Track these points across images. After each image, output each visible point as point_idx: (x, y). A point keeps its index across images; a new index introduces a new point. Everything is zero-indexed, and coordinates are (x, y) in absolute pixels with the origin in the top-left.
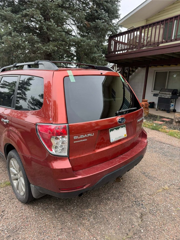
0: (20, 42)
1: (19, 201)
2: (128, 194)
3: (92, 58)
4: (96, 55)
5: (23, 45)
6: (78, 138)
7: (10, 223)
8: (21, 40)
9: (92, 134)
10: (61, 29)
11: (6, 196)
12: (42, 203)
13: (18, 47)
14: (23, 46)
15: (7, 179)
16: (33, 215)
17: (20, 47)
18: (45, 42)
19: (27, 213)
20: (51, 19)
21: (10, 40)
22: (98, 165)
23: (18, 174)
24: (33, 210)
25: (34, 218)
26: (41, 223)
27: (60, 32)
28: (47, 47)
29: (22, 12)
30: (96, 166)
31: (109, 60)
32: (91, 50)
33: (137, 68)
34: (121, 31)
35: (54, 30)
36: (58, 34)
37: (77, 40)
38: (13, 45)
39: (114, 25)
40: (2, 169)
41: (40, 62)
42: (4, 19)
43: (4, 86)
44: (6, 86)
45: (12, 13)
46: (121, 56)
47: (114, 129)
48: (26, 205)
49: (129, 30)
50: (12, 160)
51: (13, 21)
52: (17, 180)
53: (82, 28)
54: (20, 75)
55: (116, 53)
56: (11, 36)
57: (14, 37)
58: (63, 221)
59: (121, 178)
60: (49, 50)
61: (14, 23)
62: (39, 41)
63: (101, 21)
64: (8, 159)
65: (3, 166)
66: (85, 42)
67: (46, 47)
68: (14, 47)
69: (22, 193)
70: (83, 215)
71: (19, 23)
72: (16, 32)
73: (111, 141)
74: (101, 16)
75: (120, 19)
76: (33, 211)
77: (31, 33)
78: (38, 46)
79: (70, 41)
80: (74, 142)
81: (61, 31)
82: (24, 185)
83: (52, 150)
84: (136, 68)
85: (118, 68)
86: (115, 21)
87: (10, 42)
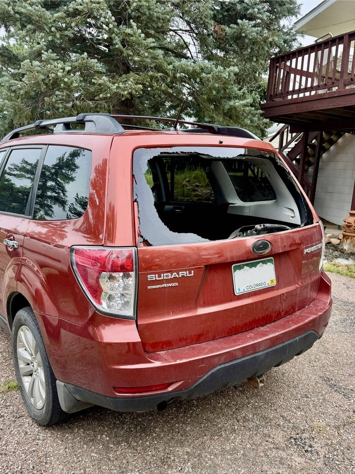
0: (59, 74)
1: (33, 421)
2: (282, 423)
3: (229, 109)
4: (238, 103)
5: (66, 80)
6: (157, 279)
7: (10, 463)
8: (61, 69)
9: (190, 273)
10: (153, 42)
11: (6, 411)
12: (83, 428)
13: (55, 84)
14: (65, 83)
15: (11, 377)
16: (60, 450)
17: (59, 85)
18: (117, 73)
19: (48, 447)
20: (131, 21)
21: (37, 68)
22: (204, 343)
23: (35, 362)
24: (62, 441)
25: (62, 457)
26: (75, 469)
27: (151, 51)
28: (121, 85)
29: (68, 5)
30: (198, 345)
31: (269, 116)
32: (225, 90)
33: (342, 133)
34: (301, 45)
35: (138, 44)
36: (146, 54)
37: (191, 69)
38: (43, 80)
39: (285, 30)
40: (2, 356)
41: (88, 118)
42: (26, 22)
43: (21, 173)
44: (26, 174)
45: (44, 9)
46: (298, 105)
47: (244, 265)
48: (47, 431)
49: (318, 41)
50: (22, 330)
51: (46, 27)
52: (31, 375)
53: (204, 39)
54: (46, 144)
55: (290, 97)
56: (41, 61)
57: (47, 61)
58: (125, 468)
59: (261, 379)
60: (124, 90)
61: (48, 31)
62: (104, 70)
63: (251, 22)
64: (14, 328)
65: (7, 350)
66: (212, 73)
67: (119, 84)
68: (46, 84)
69: (40, 404)
70: (169, 458)
71: (60, 29)
72: (52, 50)
73: (237, 292)
74: (250, 11)
75: (300, 17)
76: (61, 443)
77: (86, 54)
78: (101, 81)
79: (175, 69)
80: (149, 287)
81: (154, 48)
82: (44, 384)
83: (100, 303)
84: (340, 135)
85: (294, 134)
86: (286, 22)
87: (37, 74)
